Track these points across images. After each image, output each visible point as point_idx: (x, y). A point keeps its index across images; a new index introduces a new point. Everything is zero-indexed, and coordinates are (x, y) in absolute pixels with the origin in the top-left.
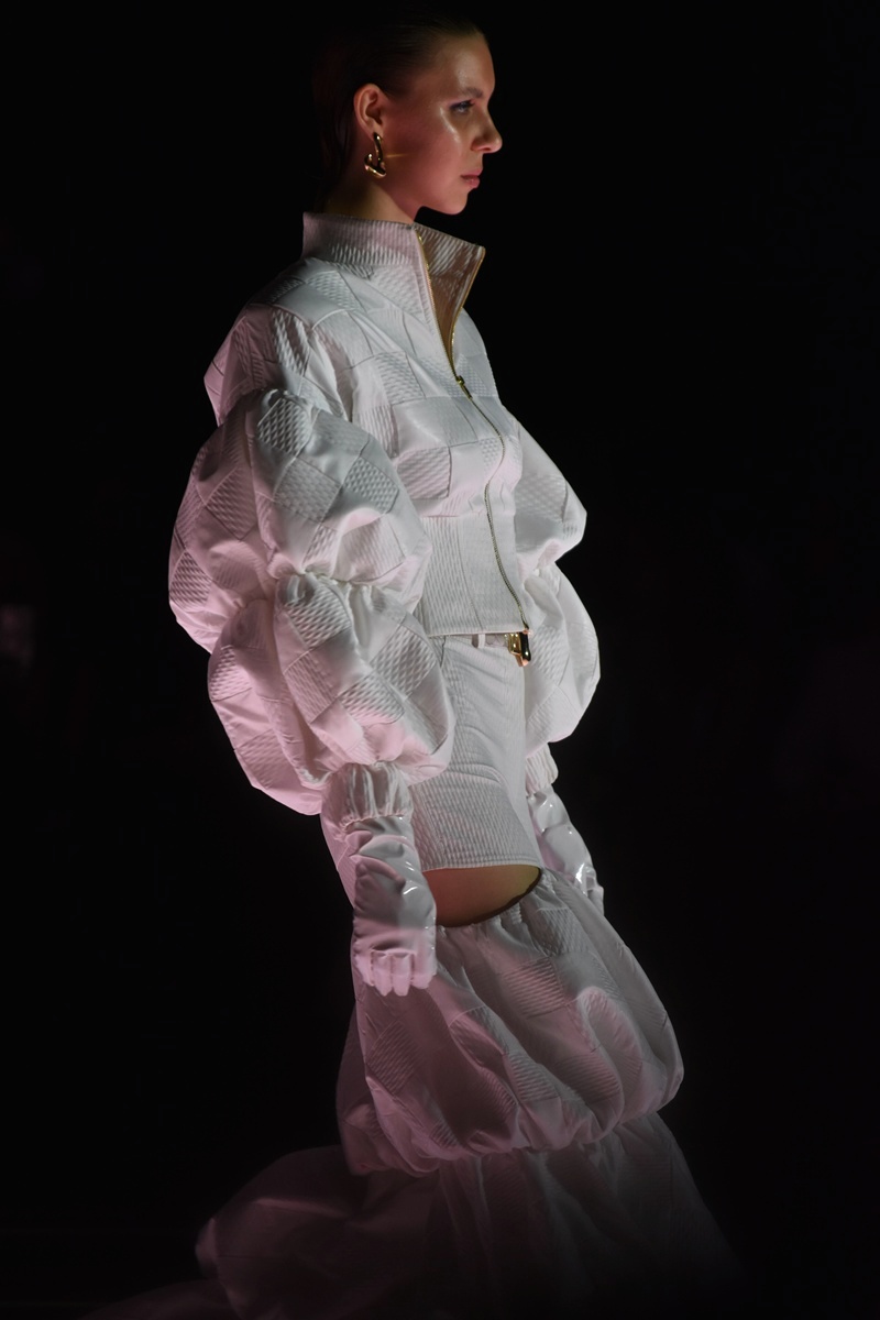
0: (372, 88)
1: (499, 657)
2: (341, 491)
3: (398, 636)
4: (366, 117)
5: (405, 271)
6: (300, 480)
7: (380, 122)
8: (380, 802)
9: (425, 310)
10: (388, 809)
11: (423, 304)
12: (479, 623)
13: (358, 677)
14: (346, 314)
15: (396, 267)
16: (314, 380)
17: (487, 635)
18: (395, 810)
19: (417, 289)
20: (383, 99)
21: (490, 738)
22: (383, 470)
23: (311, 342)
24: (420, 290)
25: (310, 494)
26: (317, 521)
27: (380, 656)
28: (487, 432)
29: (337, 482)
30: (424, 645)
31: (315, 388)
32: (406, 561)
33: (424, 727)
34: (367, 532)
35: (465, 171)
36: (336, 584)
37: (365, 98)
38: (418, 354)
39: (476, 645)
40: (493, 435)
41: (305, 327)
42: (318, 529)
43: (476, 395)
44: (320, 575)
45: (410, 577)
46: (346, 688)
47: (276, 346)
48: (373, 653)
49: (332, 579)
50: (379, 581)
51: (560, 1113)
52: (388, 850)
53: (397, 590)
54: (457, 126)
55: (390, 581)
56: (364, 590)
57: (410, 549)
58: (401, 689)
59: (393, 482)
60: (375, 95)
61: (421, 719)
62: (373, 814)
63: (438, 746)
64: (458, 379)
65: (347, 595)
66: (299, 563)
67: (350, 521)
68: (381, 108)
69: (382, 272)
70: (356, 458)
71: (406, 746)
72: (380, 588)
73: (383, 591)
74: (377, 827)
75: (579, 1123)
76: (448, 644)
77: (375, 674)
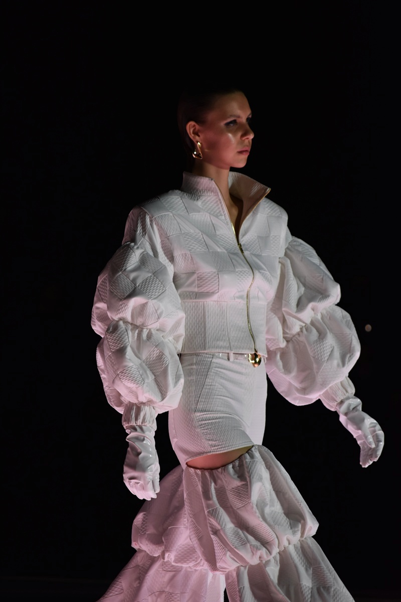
0: (192, 123)
1: (242, 364)
2: (135, 288)
3: (154, 351)
4: (193, 135)
5: (214, 198)
6: (120, 282)
7: (199, 136)
8: (136, 419)
9: (225, 215)
10: (139, 422)
11: (224, 212)
12: (230, 348)
13: (125, 366)
14: (172, 214)
15: (210, 196)
16: (148, 240)
17: (234, 353)
18: (142, 423)
19: (220, 206)
20: (197, 127)
21: (232, 399)
22: (161, 281)
23: (151, 225)
24: (222, 206)
25: (122, 288)
26: (121, 300)
27: (147, 359)
28: (244, 267)
29: (135, 285)
30: (164, 356)
31: (148, 243)
32: (161, 320)
33: (157, 390)
34: (143, 306)
35: (239, 150)
36: (130, 327)
37: (191, 127)
38: (218, 233)
39: (229, 359)
40: (247, 269)
41: (150, 218)
42: (121, 303)
43: (249, 252)
44: (126, 322)
45: (169, 326)
46: (121, 370)
47: (137, 224)
48: (144, 357)
49: (131, 324)
50: (149, 327)
51: (250, 550)
52: (137, 439)
53: (163, 331)
54: (230, 132)
55: (158, 328)
56: (145, 330)
57: (163, 315)
58: (153, 373)
59: (164, 287)
60: (194, 126)
61: (156, 386)
62: (133, 423)
63: (163, 399)
64: (239, 244)
65: (137, 332)
66: (114, 316)
67: (135, 302)
68: (199, 130)
69: (203, 198)
70: (150, 275)
71: (146, 397)
72: (152, 330)
73: (153, 332)
74: (135, 429)
75: (259, 553)
76: (214, 360)
77: (134, 366)
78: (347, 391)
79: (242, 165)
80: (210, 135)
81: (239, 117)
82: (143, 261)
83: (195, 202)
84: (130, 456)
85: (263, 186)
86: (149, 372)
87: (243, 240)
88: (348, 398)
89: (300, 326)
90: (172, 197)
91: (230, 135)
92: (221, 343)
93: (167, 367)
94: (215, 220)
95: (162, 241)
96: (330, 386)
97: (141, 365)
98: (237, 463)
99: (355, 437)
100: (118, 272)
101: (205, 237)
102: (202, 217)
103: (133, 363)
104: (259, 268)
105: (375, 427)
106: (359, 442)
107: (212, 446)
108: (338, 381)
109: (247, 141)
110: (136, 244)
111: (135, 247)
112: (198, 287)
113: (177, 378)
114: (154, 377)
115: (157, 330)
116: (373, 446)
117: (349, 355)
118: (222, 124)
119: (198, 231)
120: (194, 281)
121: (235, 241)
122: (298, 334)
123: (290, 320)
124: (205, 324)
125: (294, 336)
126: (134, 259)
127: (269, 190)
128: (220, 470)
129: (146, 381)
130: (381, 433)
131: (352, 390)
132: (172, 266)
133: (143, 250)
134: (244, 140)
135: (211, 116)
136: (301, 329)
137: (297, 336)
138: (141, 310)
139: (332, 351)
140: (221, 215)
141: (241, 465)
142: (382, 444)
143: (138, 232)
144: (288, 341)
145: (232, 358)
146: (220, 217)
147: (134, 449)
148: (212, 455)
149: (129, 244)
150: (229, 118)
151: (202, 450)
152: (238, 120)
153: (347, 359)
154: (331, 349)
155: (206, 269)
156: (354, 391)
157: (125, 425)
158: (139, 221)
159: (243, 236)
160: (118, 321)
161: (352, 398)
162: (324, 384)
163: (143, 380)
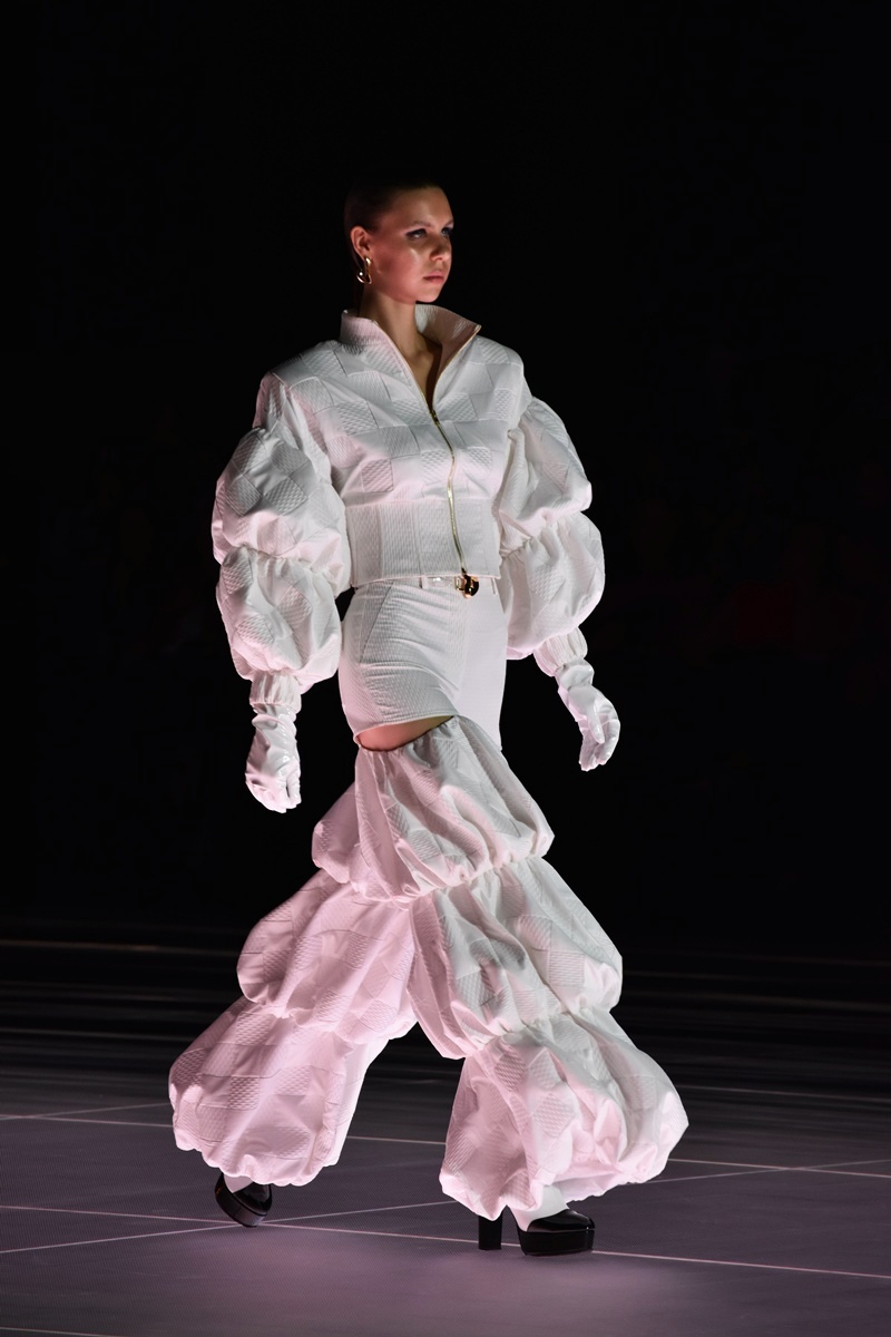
0: (359, 229)
2: (262, 498)
3: (291, 593)
4: (360, 247)
5: (384, 348)
6: (240, 489)
7: (368, 249)
8: (266, 695)
10: (270, 700)
12: (422, 571)
13: (246, 617)
14: (321, 380)
20: (366, 236)
21: (424, 644)
22: (301, 486)
23: (289, 398)
25: (242, 499)
26: (240, 516)
27: (282, 604)
28: (435, 447)
29: (262, 494)
30: (305, 601)
31: (286, 428)
32: (300, 545)
33: (295, 651)
34: (273, 524)
35: (426, 274)
36: (257, 557)
37: (357, 234)
38: (394, 399)
39: (421, 586)
40: (441, 449)
41: (286, 389)
42: (240, 521)
43: (451, 422)
44: (250, 549)
45: (315, 555)
46: (239, 623)
47: (268, 399)
48: (278, 602)
49: (260, 552)
50: (284, 556)
51: (445, 865)
52: (266, 723)
53: (308, 562)
54: (414, 246)
55: (299, 556)
56: (278, 561)
57: (304, 537)
58: (291, 626)
59: (305, 494)
60: (362, 233)
61: (294, 646)
62: (261, 701)
63: (304, 664)
64: (432, 412)
65: (268, 563)
66: (235, 542)
67: (261, 518)
68: (369, 241)
69: (368, 349)
70: (284, 477)
71: (278, 664)
72: (290, 561)
73: (291, 564)
74: (264, 709)
75: (458, 869)
76: (394, 586)
77: (259, 617)
78: (575, 653)
79: (433, 298)
80: (384, 249)
81: (429, 225)
82: (278, 457)
83: (357, 357)
84: (256, 748)
85: (470, 323)
86: (284, 626)
87: (439, 405)
88: (574, 664)
89: (523, 539)
90: (320, 352)
91: (413, 251)
92: (405, 563)
93: (310, 615)
94: (388, 381)
95: (308, 422)
96: (551, 637)
97: (273, 614)
98: (420, 742)
99: (576, 720)
100: (238, 474)
101: (371, 406)
102: (370, 377)
103: (257, 611)
104: (463, 446)
105: (608, 712)
106: (581, 730)
107: (384, 713)
108: (563, 633)
109: (439, 263)
110: (267, 430)
111: (265, 437)
112: (365, 485)
113: (327, 632)
114: (291, 632)
115: (300, 560)
116: (602, 741)
117: (584, 597)
118: (403, 233)
119: (360, 399)
120: (358, 478)
121: (425, 406)
122: (519, 550)
123: (510, 529)
124: (380, 539)
125: (513, 552)
126: (263, 453)
127: (478, 328)
128: (396, 752)
129: (277, 638)
130: (616, 724)
131: (582, 649)
132: (327, 457)
133: (278, 440)
134: (435, 262)
135: (387, 220)
136: (524, 544)
137: (517, 553)
138: (269, 532)
139: (561, 586)
140: (399, 371)
141: (427, 745)
142: (615, 740)
143: (271, 412)
144: (503, 558)
145: (425, 586)
146: (397, 375)
147: (262, 741)
148: (385, 727)
149: (257, 432)
150: (412, 225)
151: (372, 719)
152: (428, 230)
153: (580, 603)
154: (560, 584)
155: (374, 455)
156: (585, 653)
157: (252, 703)
158: (271, 396)
159: (441, 398)
160: (239, 548)
161: (581, 663)
162: (540, 636)
163: (273, 636)
